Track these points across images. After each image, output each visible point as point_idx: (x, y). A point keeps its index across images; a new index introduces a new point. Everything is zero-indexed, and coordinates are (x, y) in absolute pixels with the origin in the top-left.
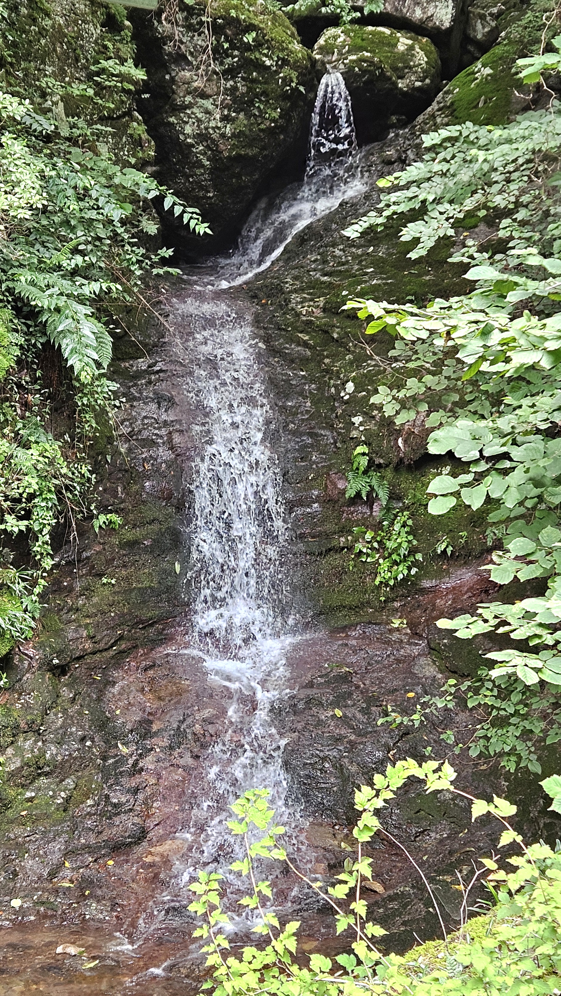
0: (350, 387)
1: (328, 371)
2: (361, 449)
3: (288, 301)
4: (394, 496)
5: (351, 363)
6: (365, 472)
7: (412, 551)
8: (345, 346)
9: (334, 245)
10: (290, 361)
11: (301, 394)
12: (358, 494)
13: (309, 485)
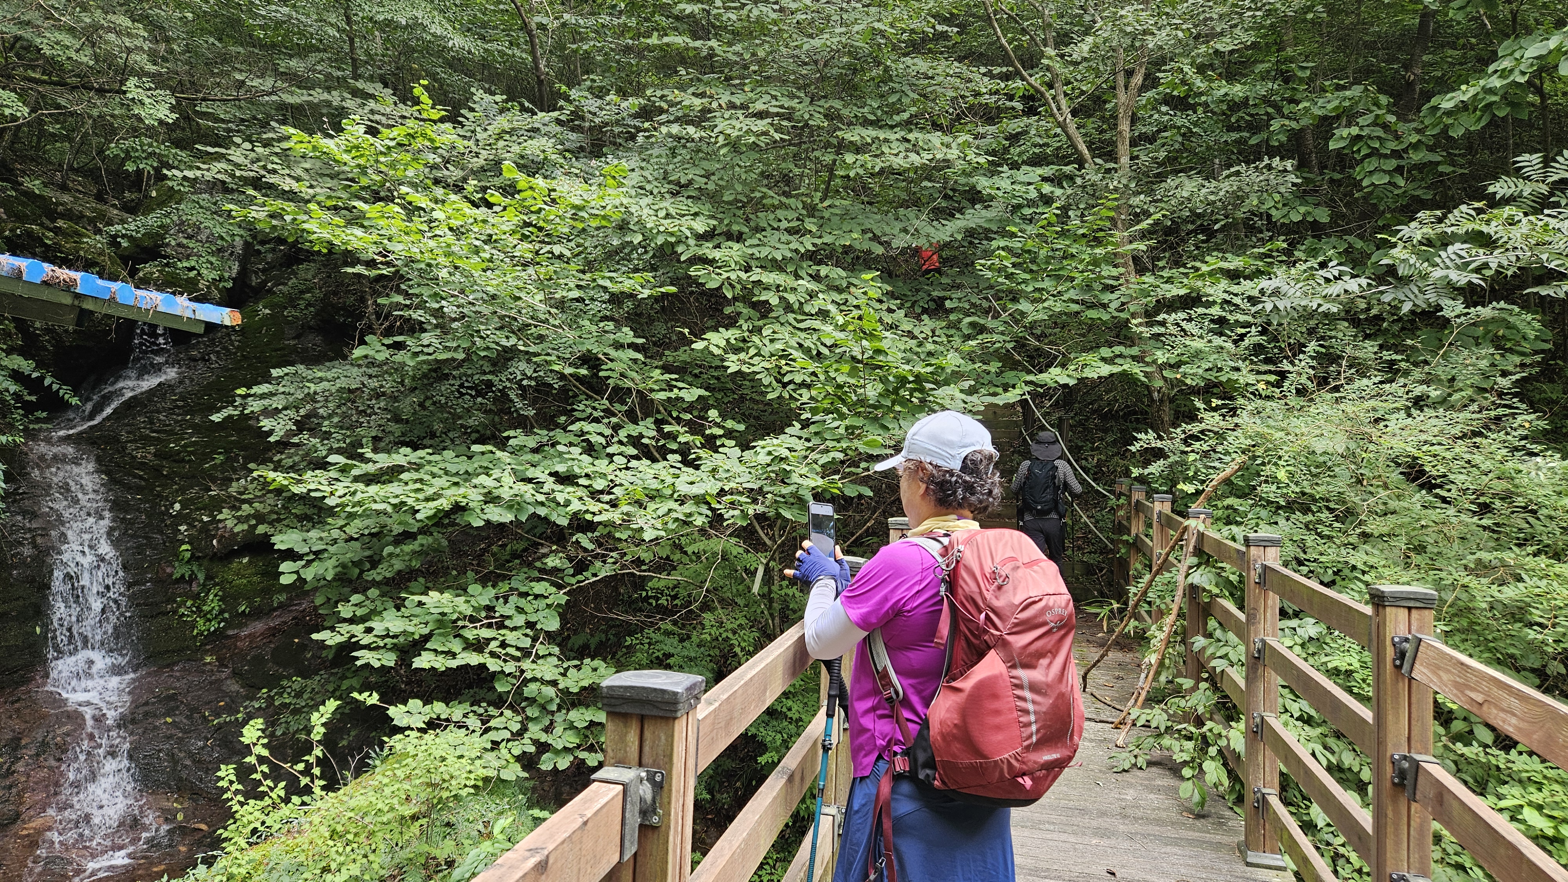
0: (177, 506)
1: (159, 495)
2: (184, 547)
3: (124, 448)
4: (209, 577)
5: (177, 491)
6: (188, 562)
7: (221, 612)
8: (172, 479)
9: (159, 412)
10: (129, 488)
11: (138, 510)
12: (183, 576)
13: (145, 571)
